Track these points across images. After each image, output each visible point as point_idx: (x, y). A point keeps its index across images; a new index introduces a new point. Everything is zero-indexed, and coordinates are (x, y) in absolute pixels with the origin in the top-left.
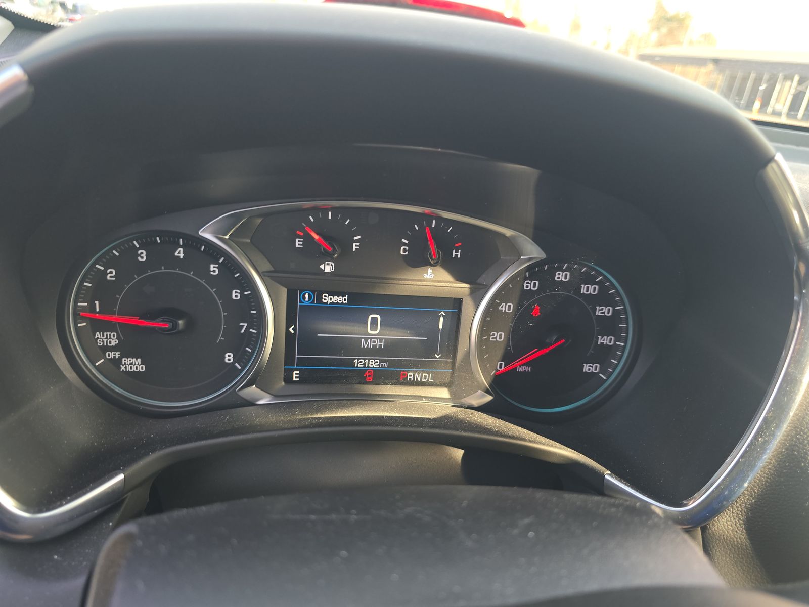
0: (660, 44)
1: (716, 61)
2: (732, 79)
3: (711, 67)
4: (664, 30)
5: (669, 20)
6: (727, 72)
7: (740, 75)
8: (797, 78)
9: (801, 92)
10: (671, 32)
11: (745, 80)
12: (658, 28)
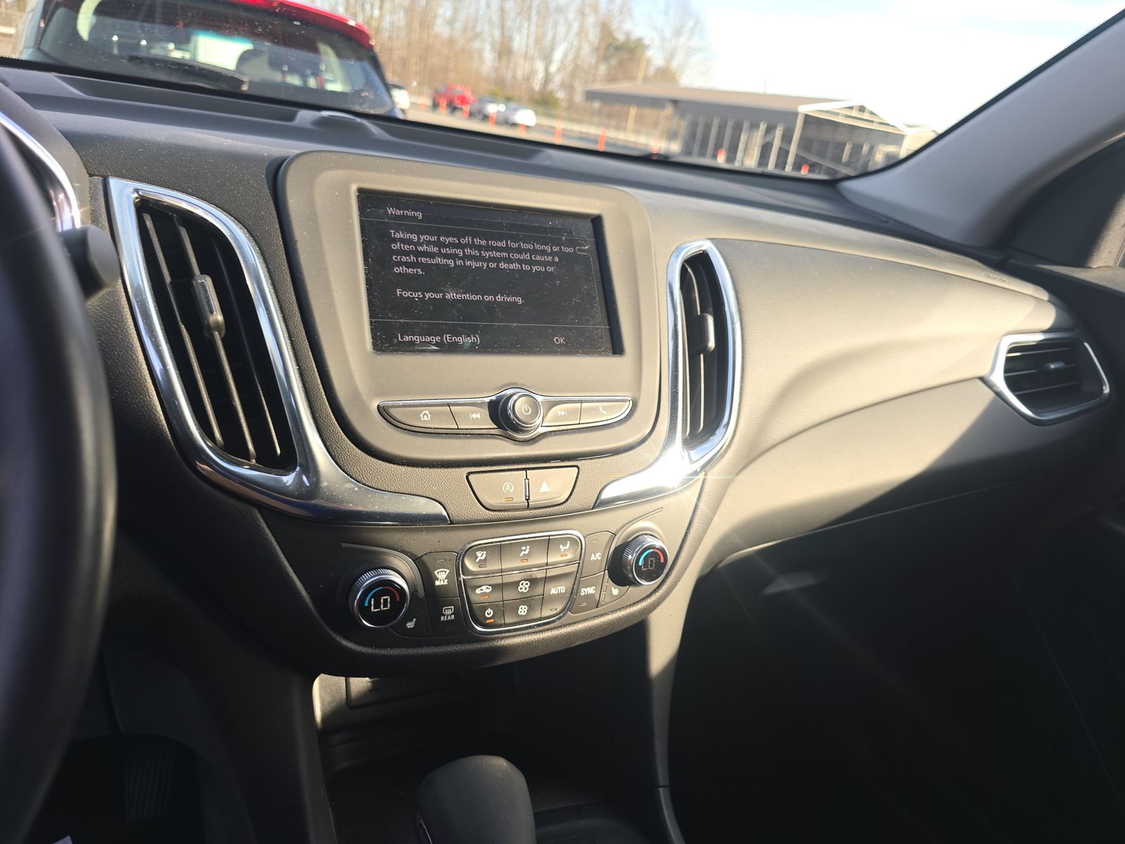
0: (611, 79)
1: (675, 102)
2: (693, 126)
3: (669, 110)
4: (614, 62)
5: (619, 48)
6: (689, 117)
7: (702, 121)
8: (763, 127)
9: (768, 143)
10: (621, 63)
11: (708, 127)
12: (606, 58)
